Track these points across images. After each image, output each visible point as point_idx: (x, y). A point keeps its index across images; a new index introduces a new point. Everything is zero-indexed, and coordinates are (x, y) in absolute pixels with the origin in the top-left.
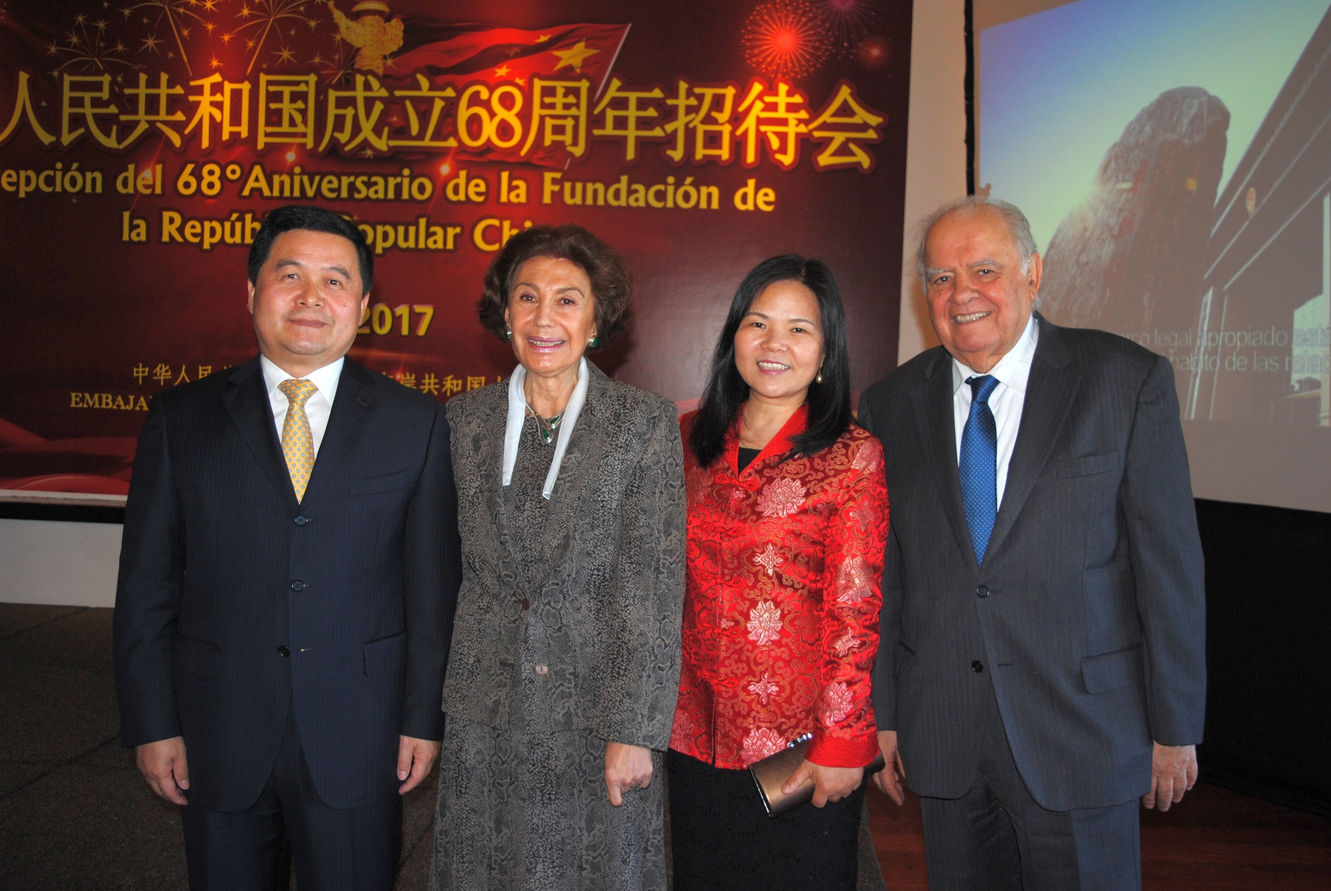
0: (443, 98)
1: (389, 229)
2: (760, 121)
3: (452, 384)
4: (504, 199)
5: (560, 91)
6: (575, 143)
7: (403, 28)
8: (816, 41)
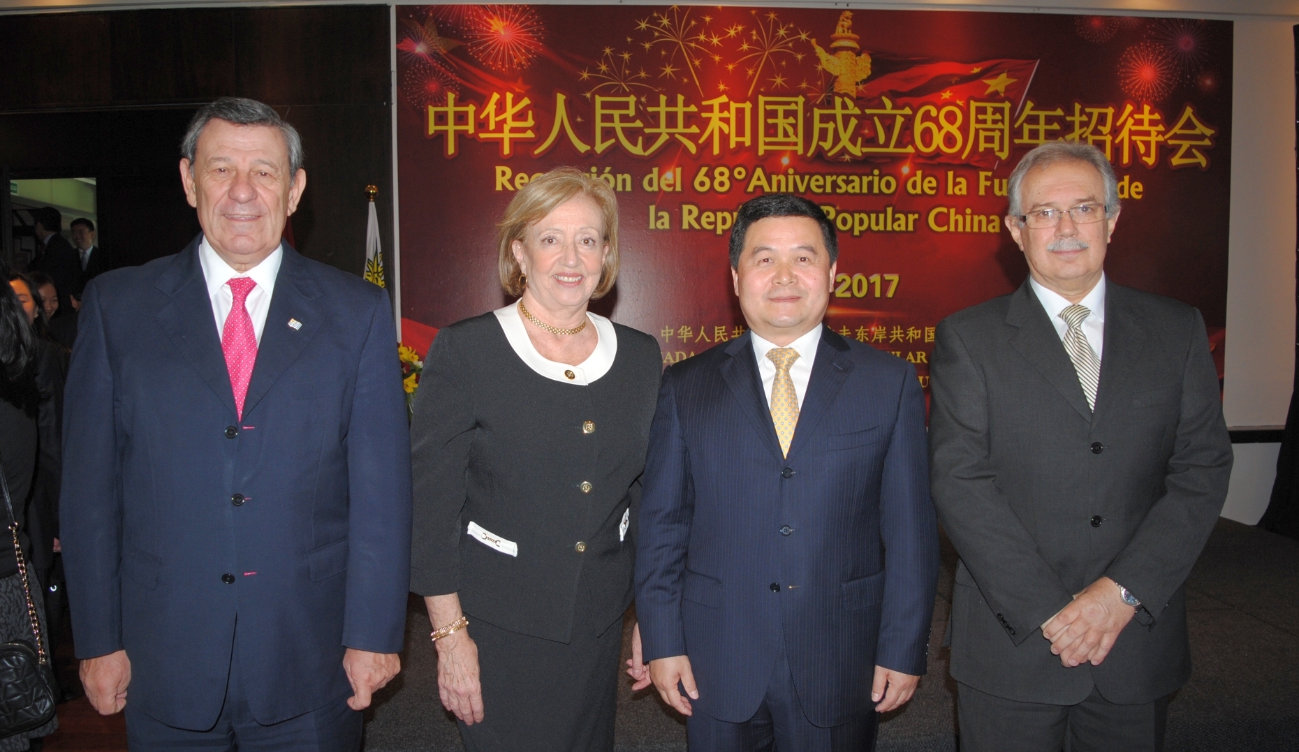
0: (902, 115)
1: (864, 216)
2: (1132, 133)
3: (914, 333)
4: (950, 192)
5: (990, 111)
6: (1001, 150)
7: (870, 61)
8: (1168, 73)
